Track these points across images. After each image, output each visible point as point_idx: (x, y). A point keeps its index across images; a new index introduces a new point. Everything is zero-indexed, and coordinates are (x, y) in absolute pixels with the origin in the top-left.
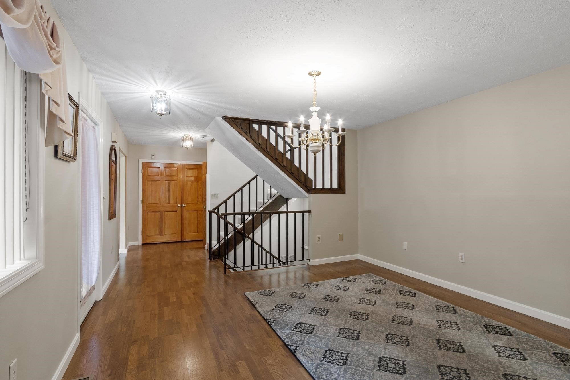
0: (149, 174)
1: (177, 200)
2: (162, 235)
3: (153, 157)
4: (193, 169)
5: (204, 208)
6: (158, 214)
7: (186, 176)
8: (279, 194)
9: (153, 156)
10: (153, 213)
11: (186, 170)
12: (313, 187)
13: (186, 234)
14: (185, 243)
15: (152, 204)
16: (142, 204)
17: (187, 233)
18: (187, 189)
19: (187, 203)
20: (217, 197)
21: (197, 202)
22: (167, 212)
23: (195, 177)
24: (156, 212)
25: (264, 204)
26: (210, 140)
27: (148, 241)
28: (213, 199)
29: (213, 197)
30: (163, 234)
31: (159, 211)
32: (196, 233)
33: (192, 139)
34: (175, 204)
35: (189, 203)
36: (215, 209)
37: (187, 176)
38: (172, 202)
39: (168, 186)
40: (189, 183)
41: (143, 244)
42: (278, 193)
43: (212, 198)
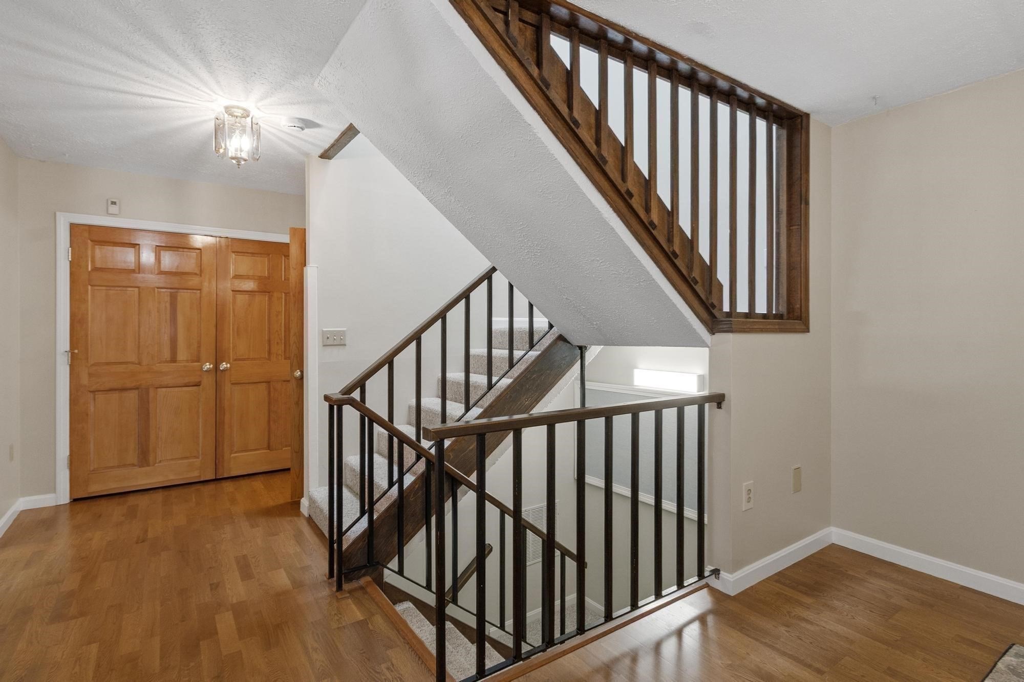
0: (98, 265)
1: (199, 351)
2: (148, 465)
3: (113, 209)
4: (253, 254)
5: (296, 378)
6: (133, 396)
7: (232, 273)
8: (555, 331)
9: (114, 203)
10: (116, 395)
11: (233, 255)
12: (726, 308)
13: (232, 455)
14: (228, 487)
15: (108, 364)
16: (72, 367)
17: (236, 452)
18: (234, 315)
19: (236, 360)
20: (342, 343)
21: (267, 356)
22: (164, 390)
23: (261, 280)
24: (123, 390)
25: (512, 365)
26: (321, 151)
27: (95, 488)
28: (329, 349)
29: (330, 342)
30: (151, 459)
31: (136, 388)
32: (263, 449)
33: (256, 131)
34: (193, 361)
35: (240, 360)
36: (349, 390)
37: (237, 277)
38: (182, 355)
39: (168, 305)
40: (240, 297)
41: (75, 501)
42: (551, 326)
43: (324, 346)
